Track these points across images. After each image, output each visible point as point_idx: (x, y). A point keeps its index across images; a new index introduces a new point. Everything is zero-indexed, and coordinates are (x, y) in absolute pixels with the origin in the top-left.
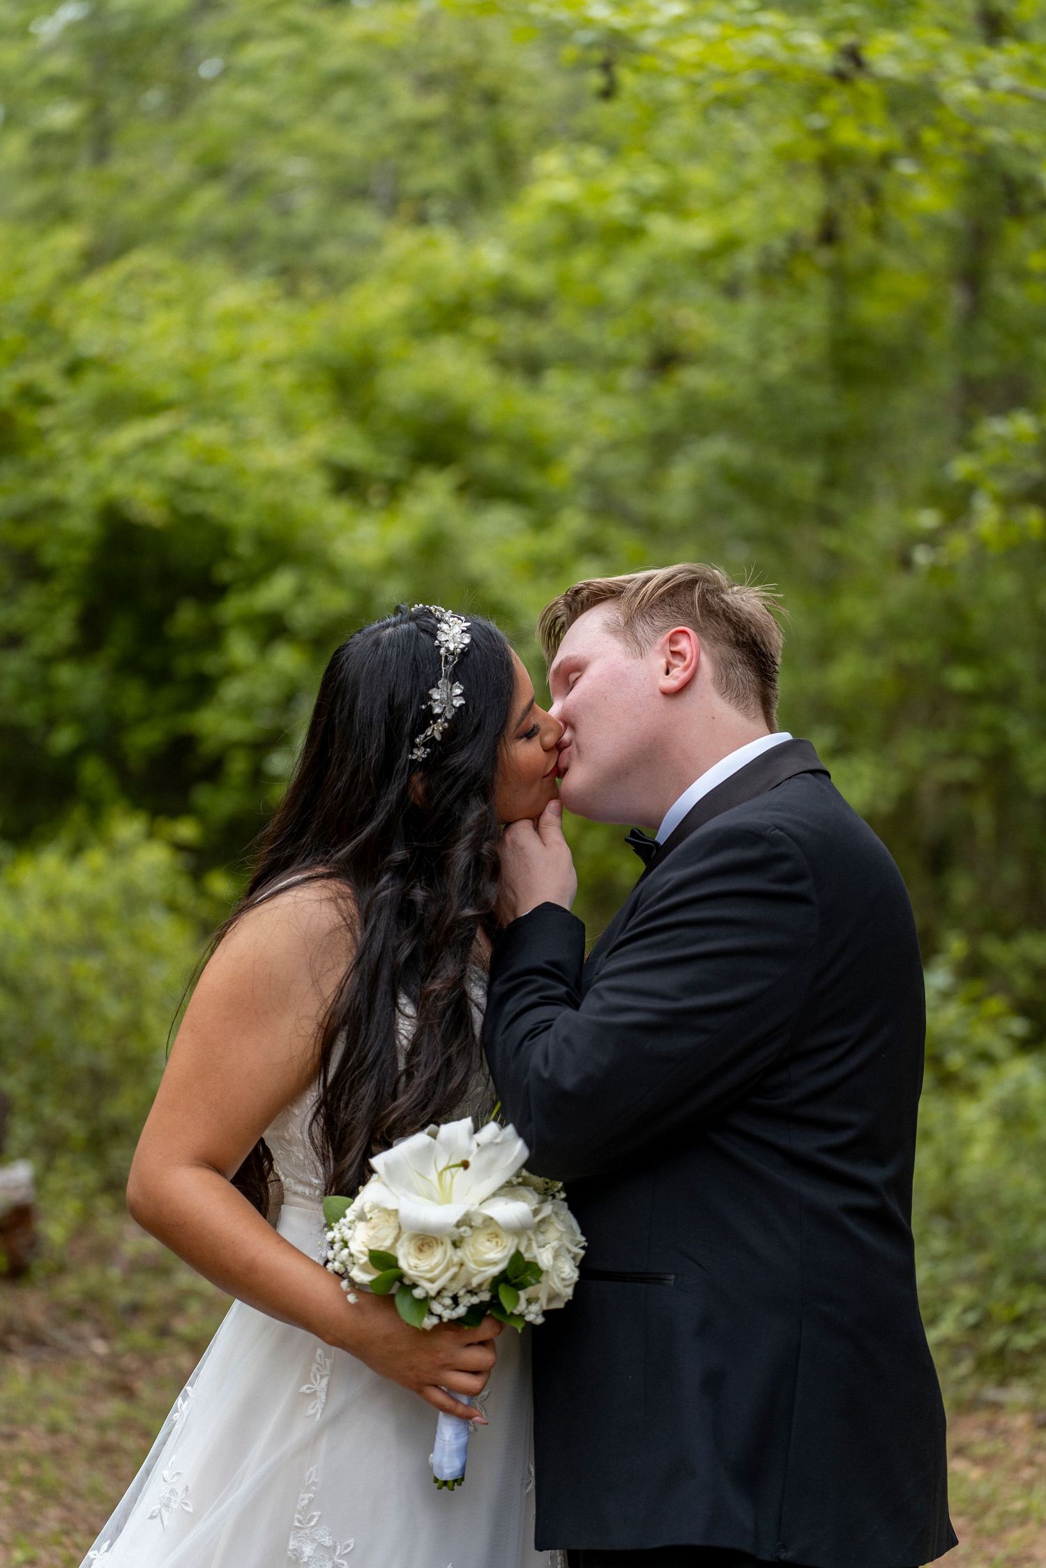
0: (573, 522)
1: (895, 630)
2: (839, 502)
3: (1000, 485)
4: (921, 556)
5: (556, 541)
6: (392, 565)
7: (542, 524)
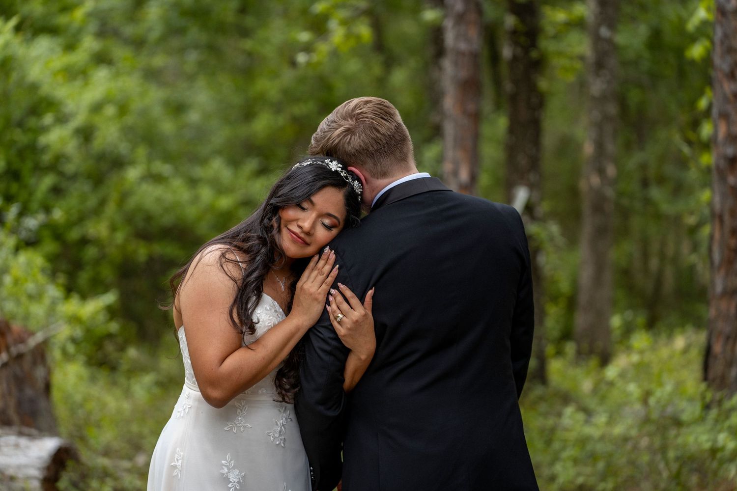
0: (89, 44)
1: (289, 97)
2: (249, 21)
3: (342, 14)
4: (301, 58)
5: (79, 57)
7: (70, 47)
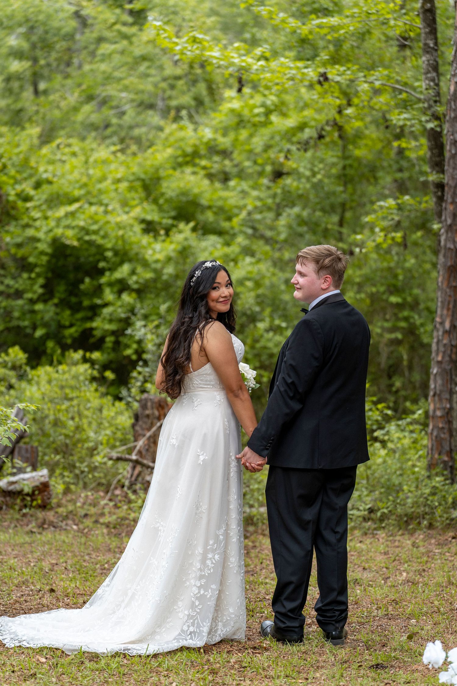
6: (169, 259)
